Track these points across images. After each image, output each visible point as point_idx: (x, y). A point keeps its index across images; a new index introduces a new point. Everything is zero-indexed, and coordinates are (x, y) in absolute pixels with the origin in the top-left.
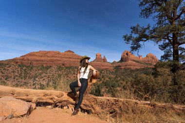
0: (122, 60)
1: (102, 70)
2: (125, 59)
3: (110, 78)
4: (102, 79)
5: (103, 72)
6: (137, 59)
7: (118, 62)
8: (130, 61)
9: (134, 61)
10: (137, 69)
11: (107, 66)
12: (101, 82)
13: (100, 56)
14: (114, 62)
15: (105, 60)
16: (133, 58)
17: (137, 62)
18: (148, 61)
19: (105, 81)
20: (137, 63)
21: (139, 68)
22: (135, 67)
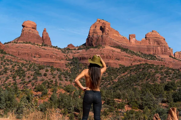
0: (90, 43)
1: (41, 68)
2: (98, 40)
3: (68, 90)
4: (49, 91)
5: (43, 72)
6: (125, 44)
7: (80, 48)
8: (108, 47)
9: (118, 47)
10: (123, 67)
11: (51, 57)
12: (46, 99)
13: (34, 28)
14: (70, 48)
15: (45, 41)
16: (115, 41)
17: (125, 49)
18: (149, 50)
19: (57, 96)
20: (124, 53)
21: (127, 64)
22: (120, 62)
